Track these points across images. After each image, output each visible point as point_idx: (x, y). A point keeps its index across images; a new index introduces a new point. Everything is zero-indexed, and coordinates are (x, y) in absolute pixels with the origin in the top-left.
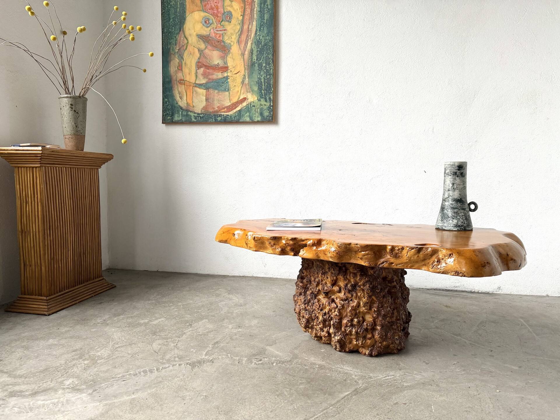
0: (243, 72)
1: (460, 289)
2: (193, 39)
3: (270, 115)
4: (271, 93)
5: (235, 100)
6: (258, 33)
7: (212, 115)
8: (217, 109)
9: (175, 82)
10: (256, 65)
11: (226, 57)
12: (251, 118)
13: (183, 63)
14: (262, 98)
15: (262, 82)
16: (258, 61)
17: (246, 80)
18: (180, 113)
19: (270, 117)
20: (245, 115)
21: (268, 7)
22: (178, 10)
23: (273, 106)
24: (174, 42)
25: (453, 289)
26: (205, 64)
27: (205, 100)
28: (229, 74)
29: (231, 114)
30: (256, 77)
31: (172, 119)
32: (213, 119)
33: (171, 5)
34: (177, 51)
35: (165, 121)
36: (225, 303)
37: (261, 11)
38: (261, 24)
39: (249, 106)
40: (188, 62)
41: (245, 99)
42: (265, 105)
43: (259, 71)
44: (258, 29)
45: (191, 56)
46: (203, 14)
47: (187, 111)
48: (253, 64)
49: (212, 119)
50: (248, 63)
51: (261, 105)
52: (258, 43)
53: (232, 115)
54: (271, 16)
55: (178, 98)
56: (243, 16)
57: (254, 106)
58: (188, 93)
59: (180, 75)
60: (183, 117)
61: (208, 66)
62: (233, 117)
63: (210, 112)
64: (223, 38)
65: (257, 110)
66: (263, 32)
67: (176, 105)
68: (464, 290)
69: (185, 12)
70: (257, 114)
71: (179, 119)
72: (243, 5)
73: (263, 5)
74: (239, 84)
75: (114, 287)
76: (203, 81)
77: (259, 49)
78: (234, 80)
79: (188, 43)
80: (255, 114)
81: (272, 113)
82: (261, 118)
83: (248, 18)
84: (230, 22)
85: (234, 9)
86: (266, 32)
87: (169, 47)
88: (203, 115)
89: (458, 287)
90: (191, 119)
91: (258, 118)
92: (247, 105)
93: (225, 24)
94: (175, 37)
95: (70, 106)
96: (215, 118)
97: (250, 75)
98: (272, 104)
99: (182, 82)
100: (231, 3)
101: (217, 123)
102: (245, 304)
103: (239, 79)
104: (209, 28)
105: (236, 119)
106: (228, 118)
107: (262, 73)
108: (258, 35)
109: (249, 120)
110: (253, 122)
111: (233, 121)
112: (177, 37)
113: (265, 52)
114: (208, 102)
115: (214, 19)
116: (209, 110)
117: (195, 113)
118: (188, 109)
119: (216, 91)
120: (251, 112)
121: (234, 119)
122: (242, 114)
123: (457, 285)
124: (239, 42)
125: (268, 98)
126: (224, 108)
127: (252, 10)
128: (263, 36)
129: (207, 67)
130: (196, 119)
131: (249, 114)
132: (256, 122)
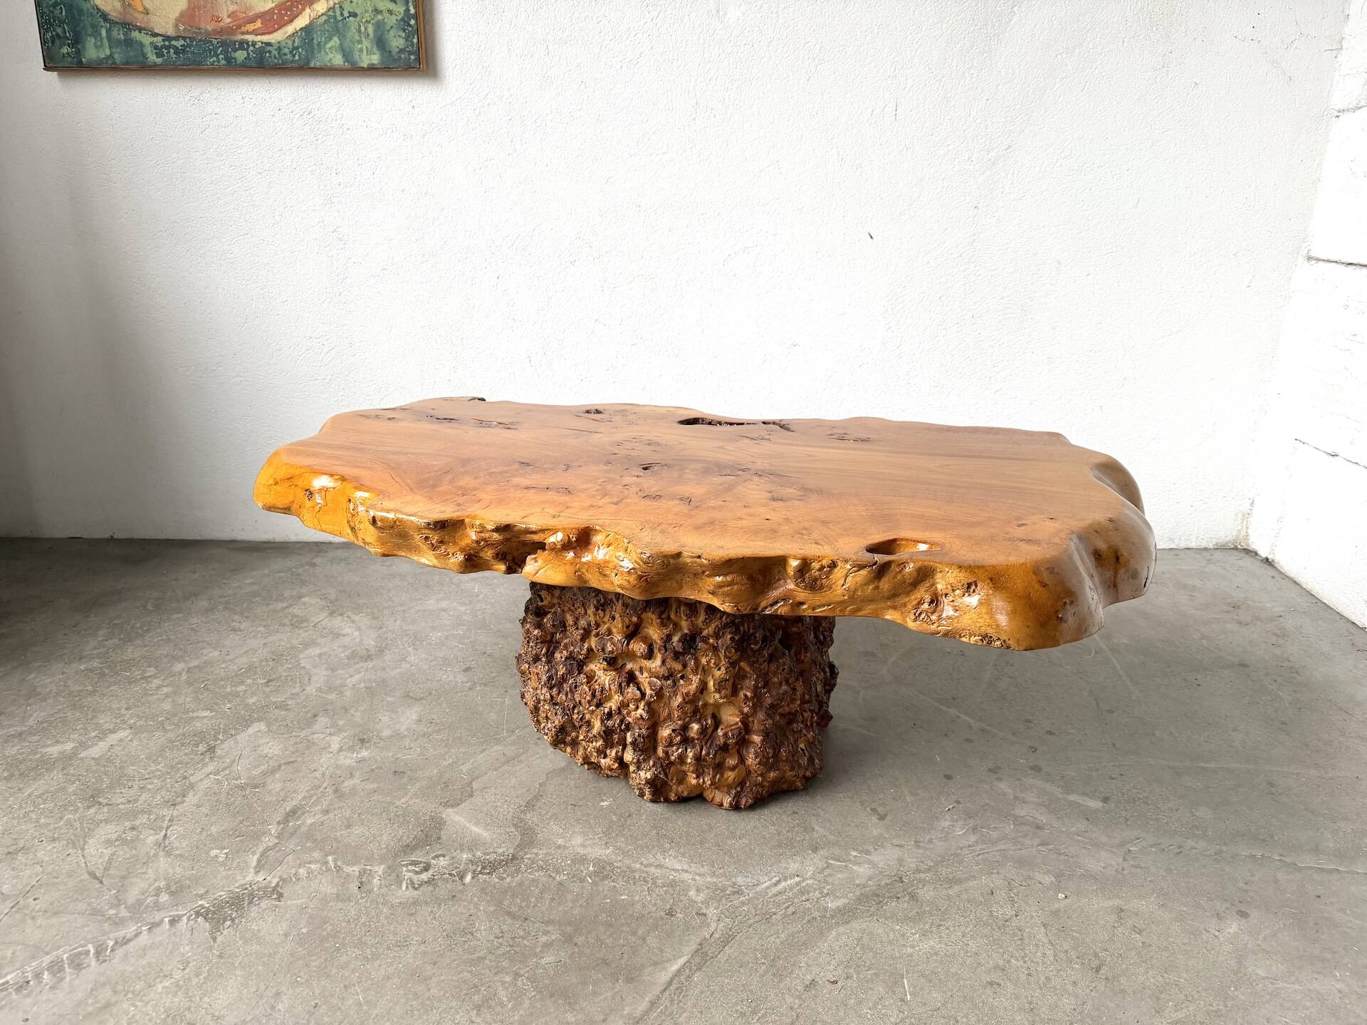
3: (410, 48)
7: (215, 42)
8: (228, 20)
12: (347, 55)
18: (104, 32)
19: (410, 53)
20: (329, 45)
23: (416, 17)
29: (280, 39)
31: (78, 53)
32: (221, 56)
35: (52, 62)
36: (318, 652)
39: (338, 13)
42: (390, 12)
47: (127, 26)
49: (217, 57)
51: (377, 11)
53: (284, 44)
57: (353, 15)
60: (114, 50)
62: (286, 51)
63: (208, 33)
65: (366, 29)
67: (88, 7)
70: (366, 44)
71: (102, 56)
80: (360, 42)
81: (415, 41)
82: (382, 55)
88: (182, 42)
90: (144, 55)
91: (372, 56)
92: (329, 10)
96: (225, 52)
98: (412, 11)
101: (235, 69)
102: (381, 651)
105: (297, 57)
106: (270, 52)
109: (341, 63)
110: (353, 70)
111: (290, 66)
116: (202, 25)
117: (156, 35)
118: (128, 20)
120: (344, 36)
121: (289, 57)
122: (315, 41)
126: (252, 20)
130: (159, 55)
131: (338, 42)
132: (363, 69)
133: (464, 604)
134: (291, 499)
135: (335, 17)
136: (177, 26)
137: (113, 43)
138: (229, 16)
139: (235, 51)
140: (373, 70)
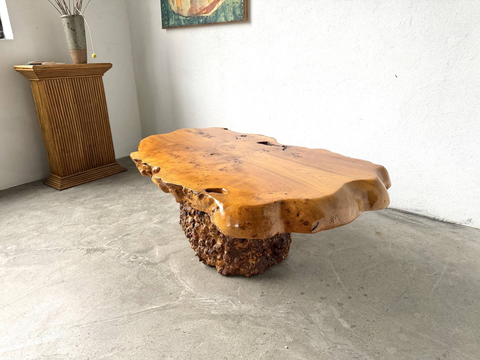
1: (422, 214)
3: (242, 14)
12: (225, 17)
18: (173, 17)
20: (221, 15)
23: (244, 3)
25: (414, 212)
27: (190, 3)
31: (169, 23)
35: (164, 26)
39: (224, 5)
42: (236, 3)
47: (178, 15)
49: (196, 21)
51: (233, 3)
55: (171, 3)
57: (228, 5)
60: (175, 22)
62: (211, 18)
65: (231, 9)
67: (170, 10)
68: (426, 215)
70: (231, 14)
71: (173, 24)
80: (229, 13)
81: (243, 11)
82: (234, 17)
89: (420, 211)
90: (181, 23)
91: (232, 18)
92: (222, 4)
96: (198, 20)
105: (214, 20)
106: (208, 19)
109: (224, 20)
110: (227, 23)
111: (211, 22)
114: (193, 4)
117: (184, 17)
118: (178, 13)
120: (225, 12)
121: (212, 20)
122: (218, 15)
123: (419, 208)
126: (204, 10)
130: (184, 22)
131: (224, 14)
132: (230, 22)
135: (223, 6)
136: (188, 13)
137: (175, 20)
138: (199, 9)
140: (232, 22)
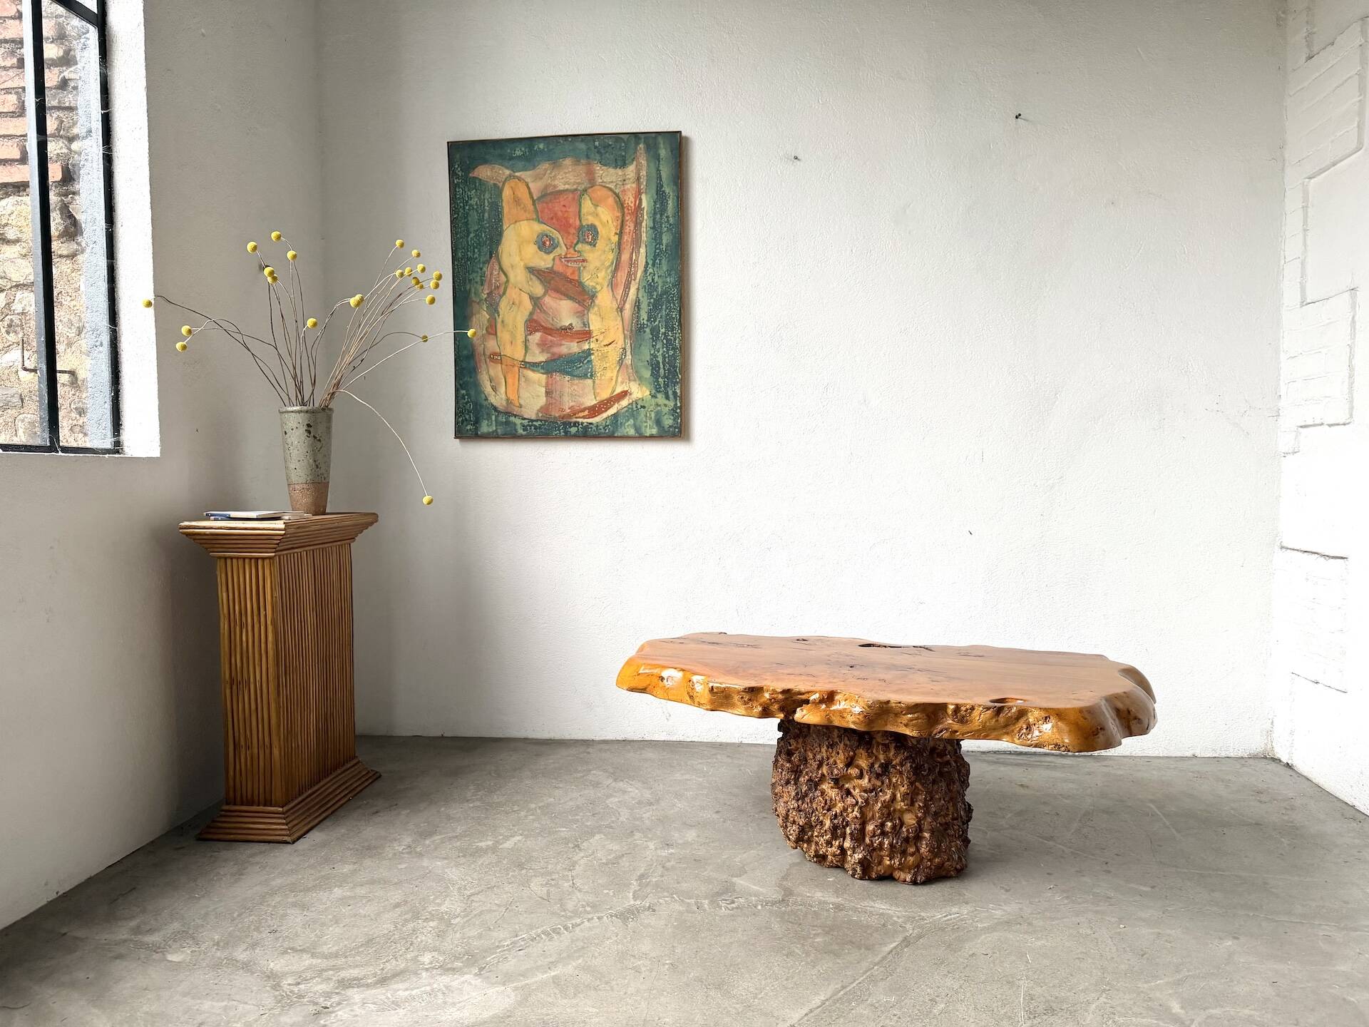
0: (620, 343)
2: (518, 276)
3: (676, 425)
4: (678, 383)
5: (605, 395)
6: (651, 270)
7: (559, 422)
8: (569, 411)
9: (483, 358)
10: (648, 330)
11: (586, 312)
12: (637, 429)
13: (499, 321)
14: (660, 392)
15: (658, 362)
16: (651, 323)
17: (627, 357)
18: (493, 417)
19: (675, 428)
20: (627, 424)
21: (668, 221)
22: (486, 215)
23: (680, 408)
24: (479, 278)
26: (543, 324)
27: (544, 395)
28: (592, 345)
29: (598, 421)
30: (646, 353)
31: (477, 429)
32: (562, 431)
33: (471, 205)
34: (486, 296)
35: (460, 434)
36: (617, 800)
37: (655, 228)
38: (655, 252)
39: (634, 406)
40: (509, 320)
41: (624, 394)
42: (665, 405)
43: (653, 341)
44: (650, 262)
45: (515, 308)
46: (539, 228)
47: (508, 414)
48: (640, 329)
49: (560, 431)
50: (632, 327)
51: (657, 405)
52: (650, 288)
53: (600, 424)
54: (674, 237)
55: (488, 389)
56: (620, 234)
57: (643, 407)
58: (510, 381)
59: (491, 345)
60: (498, 427)
61: (551, 329)
62: (601, 427)
63: (555, 417)
64: (580, 277)
65: (650, 415)
66: (660, 268)
67: (485, 403)
69: (500, 220)
70: (649, 422)
71: (491, 430)
72: (619, 214)
73: (658, 216)
74: (613, 364)
75: (377, 777)
76: (541, 358)
77: (652, 300)
78: (604, 357)
79: (508, 281)
80: (646, 422)
81: (679, 421)
82: (658, 429)
83: (630, 240)
84: (595, 246)
85: (601, 221)
86: (665, 268)
87: (468, 288)
88: (539, 423)
90: (516, 430)
91: (653, 430)
92: (629, 404)
93: (583, 249)
94: (481, 269)
95: (305, 428)
96: (565, 428)
97: (635, 350)
98: (679, 405)
99: (496, 357)
100: (596, 209)
101: (568, 437)
102: (658, 801)
103: (613, 354)
104: (552, 256)
105: (607, 431)
106: (591, 428)
107: (659, 345)
108: (650, 273)
109: (633, 433)
110: (640, 437)
111: (602, 435)
112: (485, 269)
113: (664, 307)
114: (551, 397)
115: (560, 238)
116: (553, 414)
117: (525, 419)
118: (509, 410)
119: (567, 378)
120: (637, 419)
121: (603, 431)
122: (619, 422)
124: (612, 285)
125: (670, 393)
126: (583, 410)
127: (638, 224)
128: (661, 276)
129: (548, 331)
130: (525, 430)
131: (633, 422)
132: (646, 437)
133: (700, 777)
134: (648, 683)
135: (632, 409)
136: (537, 414)
137: (498, 423)
138: (569, 409)
139: (570, 427)
140: (652, 437)
